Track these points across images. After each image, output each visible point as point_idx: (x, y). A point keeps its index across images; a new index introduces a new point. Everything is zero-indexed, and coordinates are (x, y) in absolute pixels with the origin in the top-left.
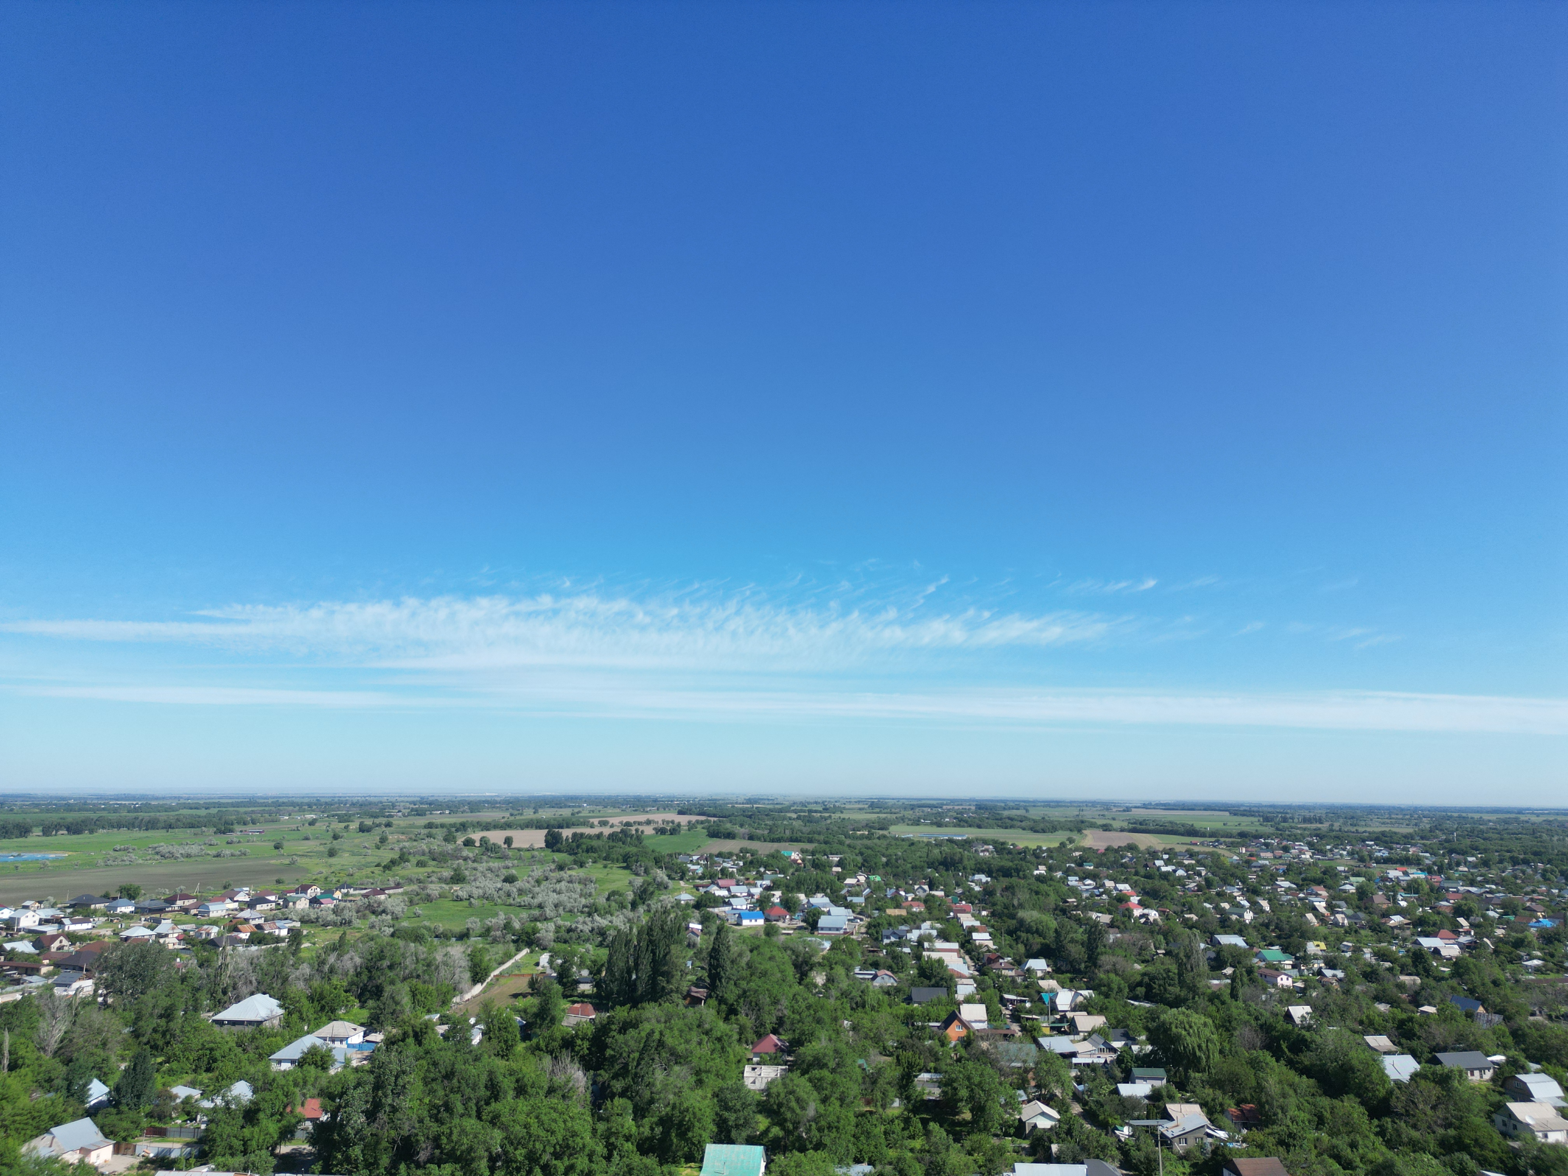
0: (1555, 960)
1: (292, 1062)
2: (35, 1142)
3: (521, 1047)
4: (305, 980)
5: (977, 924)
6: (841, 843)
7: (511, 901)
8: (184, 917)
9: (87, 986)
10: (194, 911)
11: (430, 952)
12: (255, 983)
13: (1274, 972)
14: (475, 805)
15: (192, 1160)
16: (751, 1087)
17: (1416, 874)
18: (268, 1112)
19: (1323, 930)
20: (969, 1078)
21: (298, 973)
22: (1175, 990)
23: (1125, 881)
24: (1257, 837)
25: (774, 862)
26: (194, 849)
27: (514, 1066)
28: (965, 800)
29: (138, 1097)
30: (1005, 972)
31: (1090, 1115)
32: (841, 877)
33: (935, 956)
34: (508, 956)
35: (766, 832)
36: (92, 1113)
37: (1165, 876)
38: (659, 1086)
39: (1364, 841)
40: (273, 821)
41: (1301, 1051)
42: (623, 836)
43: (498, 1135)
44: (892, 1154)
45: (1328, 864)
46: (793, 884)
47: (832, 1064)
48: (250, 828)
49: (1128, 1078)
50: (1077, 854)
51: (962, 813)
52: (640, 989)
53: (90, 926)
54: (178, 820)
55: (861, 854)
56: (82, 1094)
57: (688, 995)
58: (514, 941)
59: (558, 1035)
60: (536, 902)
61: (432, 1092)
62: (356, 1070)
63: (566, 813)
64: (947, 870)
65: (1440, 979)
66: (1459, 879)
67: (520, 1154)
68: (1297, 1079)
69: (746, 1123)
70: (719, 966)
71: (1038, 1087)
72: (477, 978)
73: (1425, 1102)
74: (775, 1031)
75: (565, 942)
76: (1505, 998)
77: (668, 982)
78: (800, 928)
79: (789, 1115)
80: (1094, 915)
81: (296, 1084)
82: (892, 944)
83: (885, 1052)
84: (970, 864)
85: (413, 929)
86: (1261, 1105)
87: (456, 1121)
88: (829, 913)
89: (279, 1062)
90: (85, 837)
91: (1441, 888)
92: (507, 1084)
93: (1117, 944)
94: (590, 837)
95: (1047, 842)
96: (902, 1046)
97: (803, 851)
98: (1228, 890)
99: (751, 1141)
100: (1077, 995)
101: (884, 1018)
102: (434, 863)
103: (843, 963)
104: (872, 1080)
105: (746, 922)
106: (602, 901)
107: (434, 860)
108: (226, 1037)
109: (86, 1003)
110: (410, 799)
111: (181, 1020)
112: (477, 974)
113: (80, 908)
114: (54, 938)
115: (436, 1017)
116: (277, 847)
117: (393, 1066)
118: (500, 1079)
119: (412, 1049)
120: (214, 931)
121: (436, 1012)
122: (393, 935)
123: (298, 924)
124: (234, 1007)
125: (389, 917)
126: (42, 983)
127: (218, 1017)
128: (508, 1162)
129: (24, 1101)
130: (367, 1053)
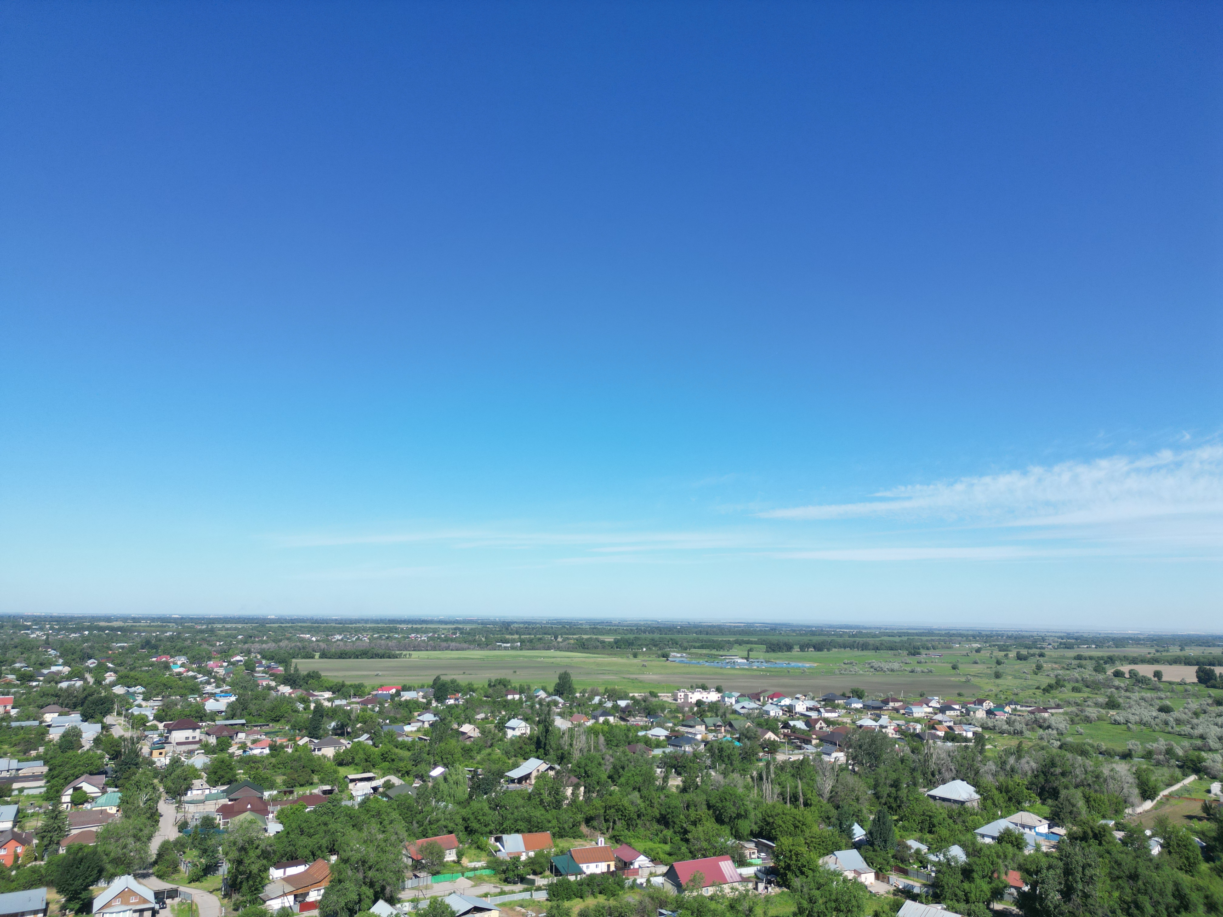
1: (993, 838)
2: (827, 858)
4: (993, 775)
7: (1170, 729)
8: (896, 715)
9: (839, 757)
10: (902, 711)
11: (1097, 766)
12: (954, 772)
14: (1120, 641)
15: (930, 898)
18: (980, 874)
21: (986, 768)
26: (896, 666)
27: (1200, 882)
29: (885, 841)
34: (1175, 780)
36: (857, 846)
40: (948, 648)
48: (931, 652)
53: (836, 715)
54: (882, 644)
56: (849, 832)
58: (1179, 767)
60: (1197, 732)
61: (1120, 888)
62: (1047, 855)
63: (1216, 651)
72: (1147, 794)
81: (998, 857)
85: (1078, 745)
89: (983, 836)
90: (824, 653)
92: (1196, 898)
102: (1088, 690)
107: (1088, 687)
108: (940, 811)
109: (843, 769)
110: (1058, 635)
111: (905, 791)
112: (1145, 791)
113: (829, 702)
114: (817, 721)
115: (1112, 823)
116: (954, 668)
117: (1079, 858)
118: (1187, 891)
119: (1094, 848)
120: (919, 728)
121: (1111, 819)
122: (1060, 747)
123: (980, 730)
124: (942, 787)
125: (1055, 732)
126: (814, 750)
127: (931, 793)
129: (815, 829)
130: (1053, 843)
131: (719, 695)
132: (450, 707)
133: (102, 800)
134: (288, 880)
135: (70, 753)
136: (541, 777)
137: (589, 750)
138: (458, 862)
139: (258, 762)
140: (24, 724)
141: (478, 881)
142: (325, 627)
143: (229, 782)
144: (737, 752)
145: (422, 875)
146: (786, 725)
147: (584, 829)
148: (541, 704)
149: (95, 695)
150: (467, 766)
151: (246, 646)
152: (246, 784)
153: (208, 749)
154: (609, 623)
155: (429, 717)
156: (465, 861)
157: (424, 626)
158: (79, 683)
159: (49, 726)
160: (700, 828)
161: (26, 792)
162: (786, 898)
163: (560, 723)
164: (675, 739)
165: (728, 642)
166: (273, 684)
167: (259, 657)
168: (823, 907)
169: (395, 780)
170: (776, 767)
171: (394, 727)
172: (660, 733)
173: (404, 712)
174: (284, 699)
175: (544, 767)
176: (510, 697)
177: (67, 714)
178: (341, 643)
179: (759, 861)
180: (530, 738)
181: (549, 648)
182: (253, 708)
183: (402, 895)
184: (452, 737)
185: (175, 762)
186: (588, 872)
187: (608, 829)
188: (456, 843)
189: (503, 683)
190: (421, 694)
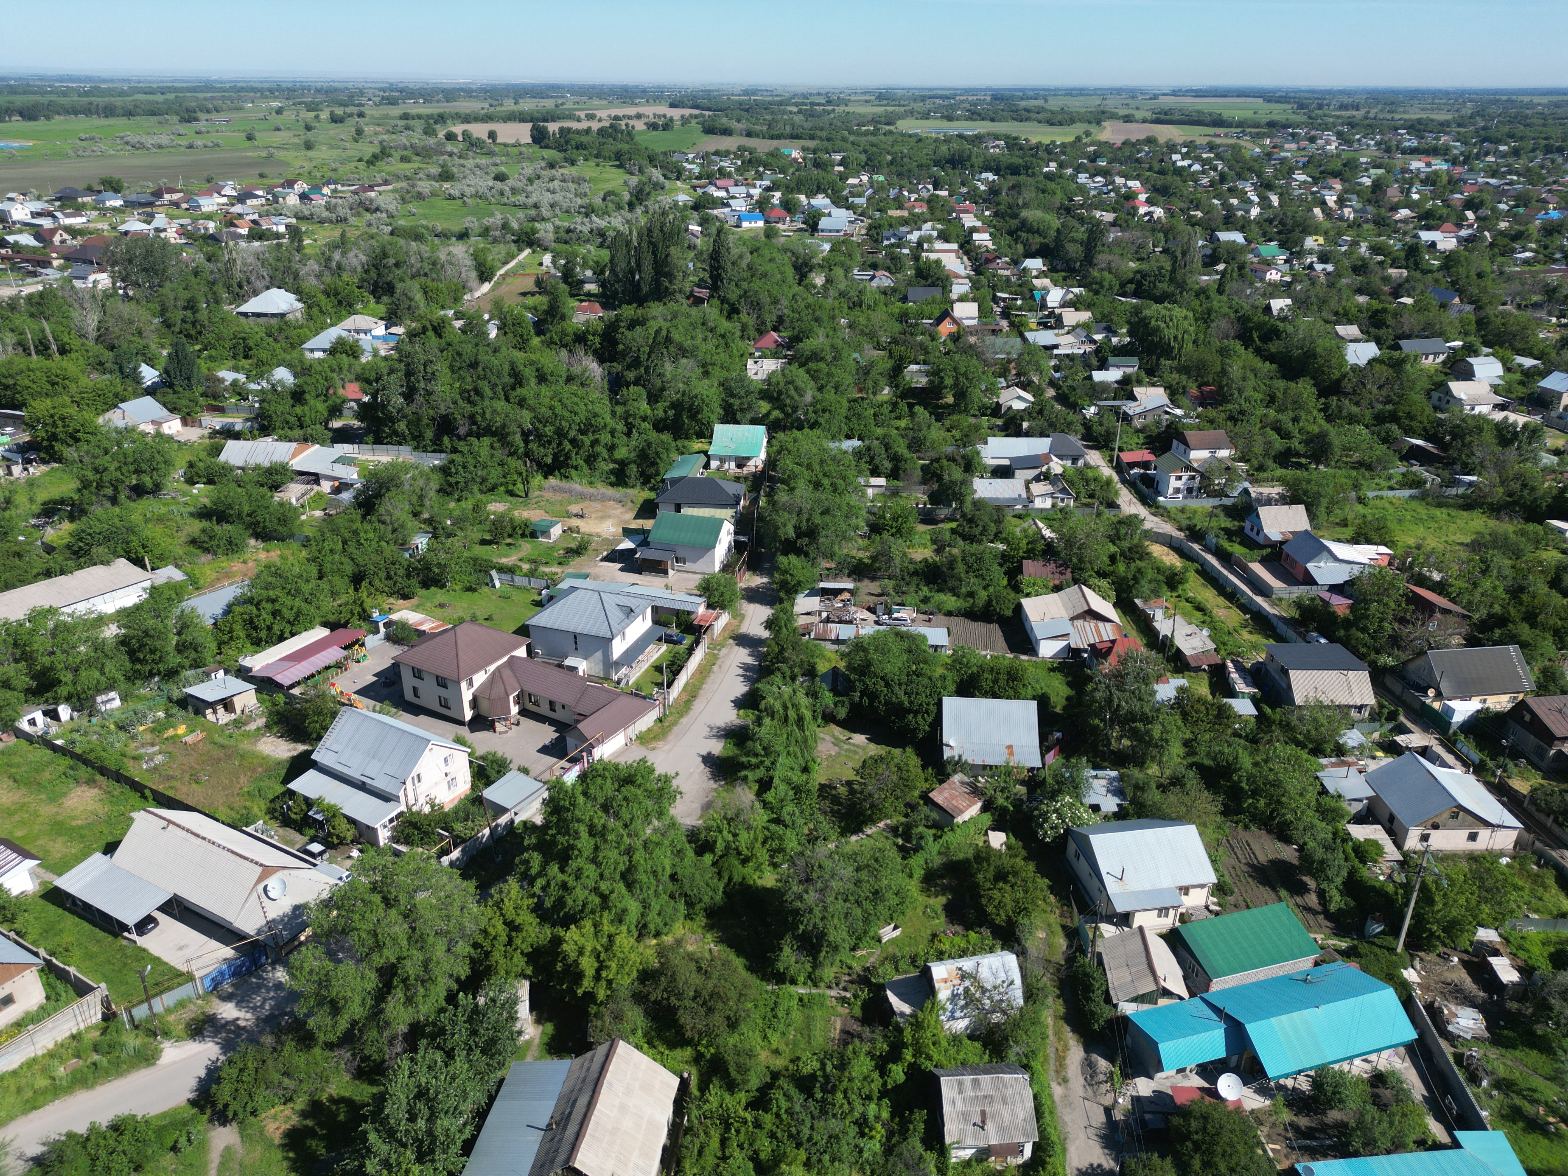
0: (1547, 252)
1: (324, 351)
2: (109, 415)
3: (536, 341)
4: (316, 276)
5: (979, 224)
6: (844, 140)
7: (505, 200)
8: (176, 212)
9: (103, 280)
10: (184, 206)
11: (433, 251)
12: (268, 278)
13: (1265, 267)
14: (450, 94)
15: (256, 432)
16: (754, 377)
17: (1440, 165)
18: (314, 393)
19: (1327, 225)
20: (955, 369)
21: (307, 269)
22: (1163, 286)
23: (1135, 179)
24: (1285, 126)
25: (773, 161)
26: (164, 140)
27: (533, 357)
28: (981, 90)
29: (189, 379)
30: (1001, 272)
31: (1062, 398)
32: (843, 177)
33: (933, 256)
34: (511, 257)
35: (765, 128)
36: (151, 391)
37: (1179, 171)
38: (669, 376)
39: (1396, 129)
40: (237, 109)
41: (1271, 340)
42: (612, 132)
43: (526, 417)
44: (879, 431)
45: (1351, 155)
46: (793, 185)
47: (829, 358)
48: (214, 116)
49: (1103, 366)
50: (1092, 148)
51: (975, 105)
52: (645, 289)
53: (84, 219)
54: (136, 106)
55: (865, 151)
56: (137, 379)
57: (691, 295)
58: (515, 242)
59: (570, 330)
60: (531, 201)
61: (461, 378)
62: (386, 358)
63: (549, 104)
64: (954, 168)
65: (1425, 272)
66: (1482, 170)
67: (549, 430)
68: (1260, 364)
69: (750, 407)
70: (719, 267)
71: (1018, 375)
72: (484, 276)
73: (1374, 383)
74: (775, 329)
75: (566, 242)
76: (1484, 290)
77: (670, 282)
78: (800, 230)
79: (788, 401)
80: (1098, 214)
81: (333, 371)
82: (892, 245)
83: (878, 346)
84: (977, 161)
85: (411, 228)
86: (1221, 387)
87: (487, 403)
88: (829, 215)
89: (312, 350)
90: (41, 124)
91: (1460, 180)
92: (529, 373)
93: (1117, 242)
94: (578, 132)
95: (1062, 136)
96: (895, 341)
97: (804, 149)
98: (1240, 185)
99: (754, 422)
100: (1068, 292)
101: (879, 317)
102: (419, 158)
103: (842, 265)
104: (866, 371)
105: (745, 224)
106: (598, 201)
107: (418, 155)
108: (255, 328)
109: (109, 295)
110: (378, 86)
111: (206, 312)
112: (483, 273)
113: (67, 201)
114: (53, 231)
115: (451, 313)
116: (249, 138)
117: (419, 356)
118: (521, 368)
119: (433, 341)
120: (212, 226)
121: (450, 308)
122: (392, 233)
123: (294, 221)
124: (253, 301)
125: (384, 215)
126: (58, 275)
127: (241, 309)
128: (539, 437)
129: (84, 381)
130: (392, 344)
162: (58, 474)
168: (117, 474)
179: (6, 439)
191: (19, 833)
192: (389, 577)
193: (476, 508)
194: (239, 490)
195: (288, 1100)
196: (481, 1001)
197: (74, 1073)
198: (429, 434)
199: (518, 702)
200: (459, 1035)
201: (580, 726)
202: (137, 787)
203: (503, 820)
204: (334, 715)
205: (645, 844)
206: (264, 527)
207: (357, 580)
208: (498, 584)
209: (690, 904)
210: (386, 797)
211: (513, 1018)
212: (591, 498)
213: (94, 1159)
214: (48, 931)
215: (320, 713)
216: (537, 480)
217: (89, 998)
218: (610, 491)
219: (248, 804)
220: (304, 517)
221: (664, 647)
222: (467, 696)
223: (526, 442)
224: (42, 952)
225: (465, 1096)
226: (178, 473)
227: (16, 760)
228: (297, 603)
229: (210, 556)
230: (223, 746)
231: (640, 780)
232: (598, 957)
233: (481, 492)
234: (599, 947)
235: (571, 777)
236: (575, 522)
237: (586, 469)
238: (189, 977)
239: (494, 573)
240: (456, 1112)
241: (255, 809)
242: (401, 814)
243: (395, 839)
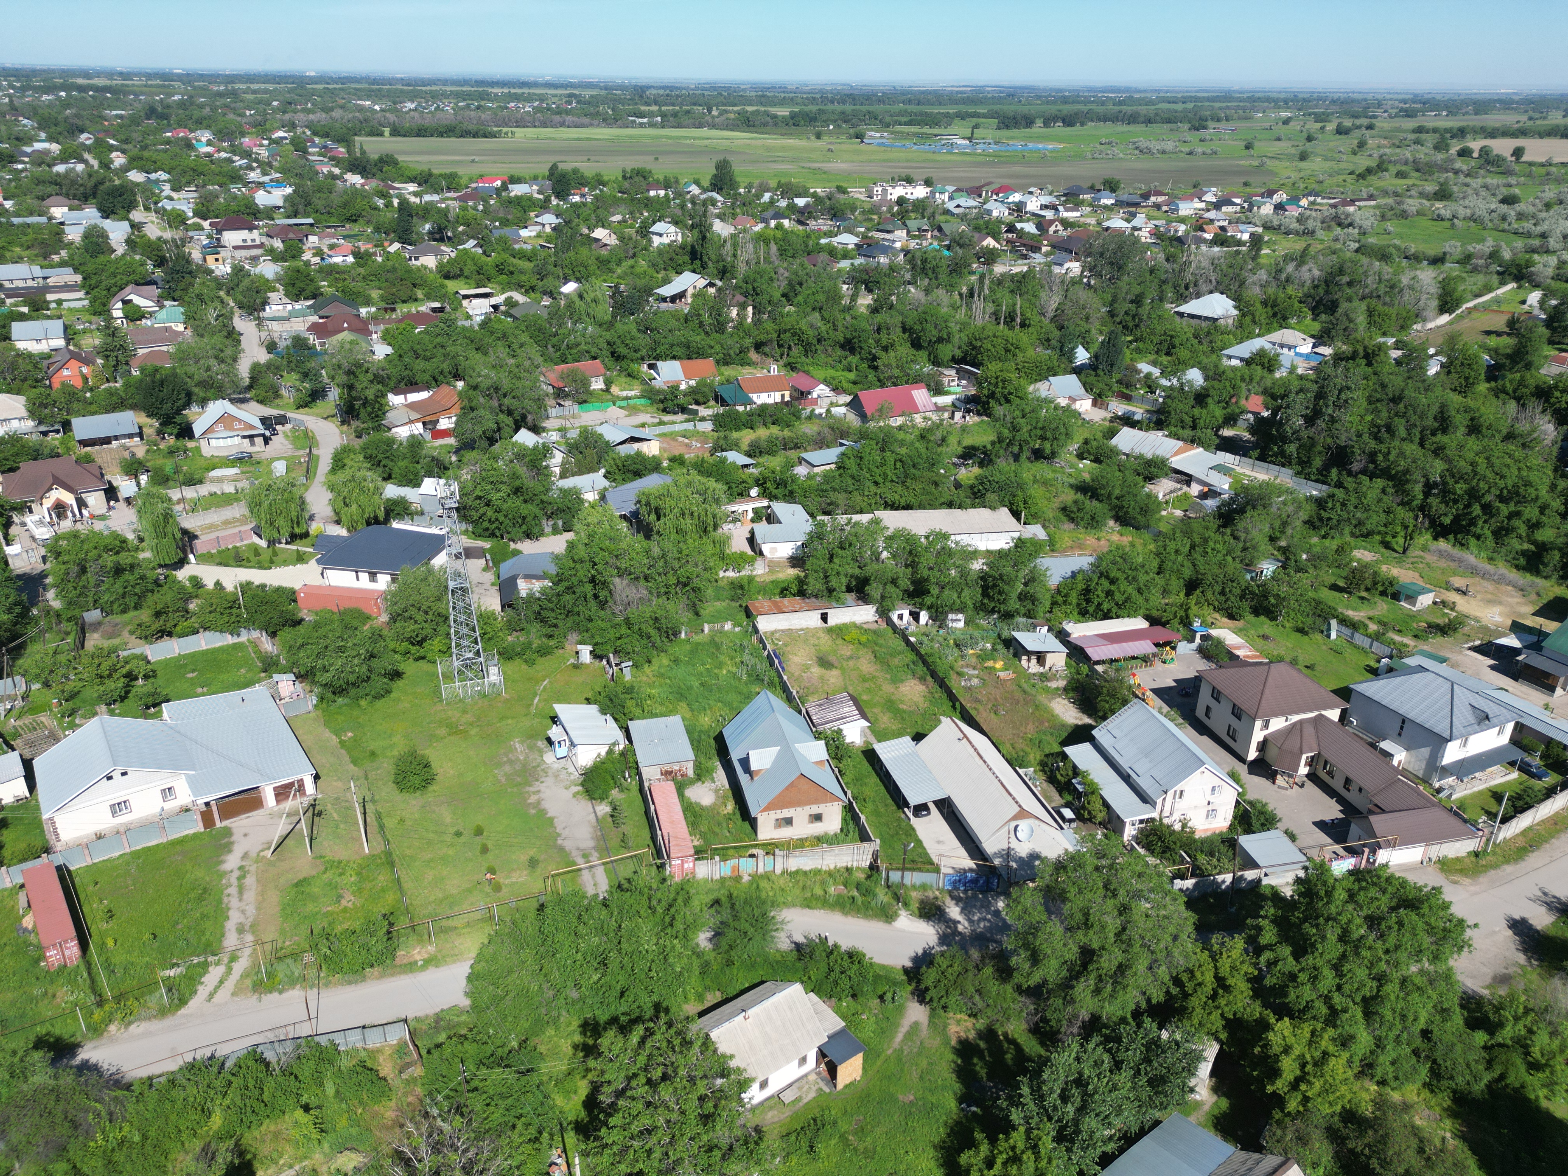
1: (1242, 359)
2: (1039, 385)
3: (1483, 387)
4: (1262, 286)
7: (1505, 226)
8: (1156, 213)
9: (1074, 267)
10: (1165, 208)
11: (1396, 273)
12: (1214, 283)
14: (1482, 106)
15: (1151, 425)
18: (1216, 399)
21: (1255, 278)
26: (1169, 146)
27: (1471, 404)
29: (1112, 365)
34: (1489, 289)
36: (1078, 371)
40: (1246, 118)
43: (1439, 465)
48: (1223, 125)
53: (1078, 214)
54: (1157, 115)
56: (1070, 356)
58: (1499, 273)
59: (1532, 382)
60: (1539, 229)
61: (1375, 411)
62: (1301, 377)
67: (1460, 488)
72: (1447, 306)
81: (1243, 379)
85: (1381, 247)
87: (1397, 443)
89: (1230, 357)
90: (1077, 129)
92: (1460, 421)
102: (1417, 174)
107: (1418, 171)
108: (1185, 328)
109: (1074, 282)
110: (1401, 97)
111: (1148, 308)
112: (1446, 303)
113: (1071, 197)
114: (1051, 222)
115: (1391, 341)
116: (1247, 147)
117: (1338, 381)
118: (1453, 413)
119: (1360, 368)
120: (1182, 229)
121: (1392, 336)
122: (1357, 251)
123: (1260, 230)
124: (1194, 302)
125: (1356, 231)
126: (1043, 260)
127: (1179, 309)
128: (1446, 493)
129: (1031, 353)
130: (1313, 364)
131: (928, 190)
132: (574, 205)
133: (162, 315)
134: (412, 406)
135: (102, 259)
136: (699, 295)
137: (758, 263)
138: (607, 390)
139: (344, 272)
140: (30, 220)
141: (632, 410)
142: (389, 90)
143: (314, 296)
144: (944, 263)
145: (566, 403)
146: (1011, 229)
147: (753, 355)
148: (693, 203)
149: (107, 184)
150: (605, 281)
151: (287, 117)
152: (334, 299)
153: (277, 257)
154: (783, 89)
155: (549, 219)
156: (615, 390)
157: (526, 91)
158: (80, 167)
159: (62, 224)
160: (892, 354)
161: (65, 305)
162: (985, 426)
163: (722, 229)
164: (867, 247)
165: (947, 115)
166: (337, 171)
167: (309, 133)
168: (1026, 435)
169: (518, 297)
170: (992, 282)
171: (506, 232)
172: (849, 240)
173: (515, 212)
174: (355, 192)
175: (702, 283)
176: (652, 193)
177: (79, 208)
178: (416, 115)
179: (959, 389)
180: (683, 247)
181: (700, 126)
182: (318, 202)
183: (546, 424)
184: (583, 244)
185: (238, 270)
186: (759, 402)
187: (782, 355)
188: (603, 371)
189: (642, 174)
190: (535, 187)
191: (865, 697)
192: (1223, 593)
193: (1340, 550)
194: (1118, 473)
195: (972, 1015)
196: (1165, 1035)
197: (839, 896)
198: (1318, 462)
199: (1311, 763)
200: (1133, 1055)
201: (1373, 819)
202: (952, 698)
203: (1250, 875)
204: (1125, 702)
205: (1404, 981)
206: (1127, 513)
207: (1191, 586)
208: (1333, 635)
209: (1436, 1073)
210: (1144, 798)
211: (1191, 1070)
212: (1484, 576)
213: (831, 970)
214: (858, 780)
215: (1113, 696)
216: (1425, 538)
217: (866, 845)
218: (1513, 575)
219: (1028, 750)
220: (1164, 513)
221: (1515, 775)
222: (1258, 735)
223: (1427, 494)
224: (849, 794)
225: (1119, 1111)
226: (1073, 447)
227: (881, 641)
228: (1130, 589)
229: (1072, 526)
230: (1025, 692)
231: (1425, 910)
232: (1303, 1066)
233: (1353, 535)
234: (1308, 1056)
235: (1342, 866)
236: (1453, 597)
237: (1490, 542)
238: (937, 870)
239: (1334, 623)
240: (1106, 1121)
241: (1032, 756)
242: (1152, 820)
243: (1137, 839)
